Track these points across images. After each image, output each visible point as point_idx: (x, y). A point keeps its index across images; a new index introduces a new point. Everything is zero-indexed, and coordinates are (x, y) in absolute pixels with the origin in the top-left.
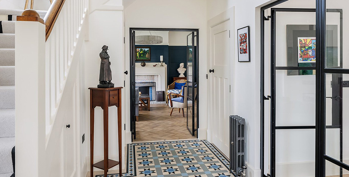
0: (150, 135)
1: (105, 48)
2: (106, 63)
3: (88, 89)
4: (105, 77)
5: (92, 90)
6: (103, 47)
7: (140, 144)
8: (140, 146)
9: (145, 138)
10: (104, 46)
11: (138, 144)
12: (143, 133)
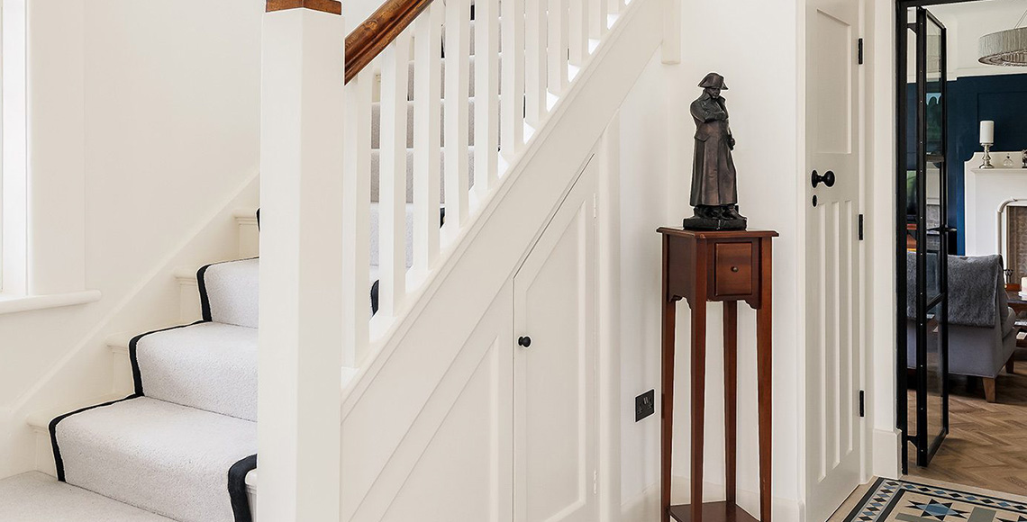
0: (1008, 465)
1: (713, 85)
2: (711, 139)
3: (657, 231)
4: (706, 190)
5: (668, 236)
6: (705, 79)
7: (932, 491)
8: (926, 500)
9: (975, 474)
10: (709, 78)
11: (924, 490)
12: (983, 451)
